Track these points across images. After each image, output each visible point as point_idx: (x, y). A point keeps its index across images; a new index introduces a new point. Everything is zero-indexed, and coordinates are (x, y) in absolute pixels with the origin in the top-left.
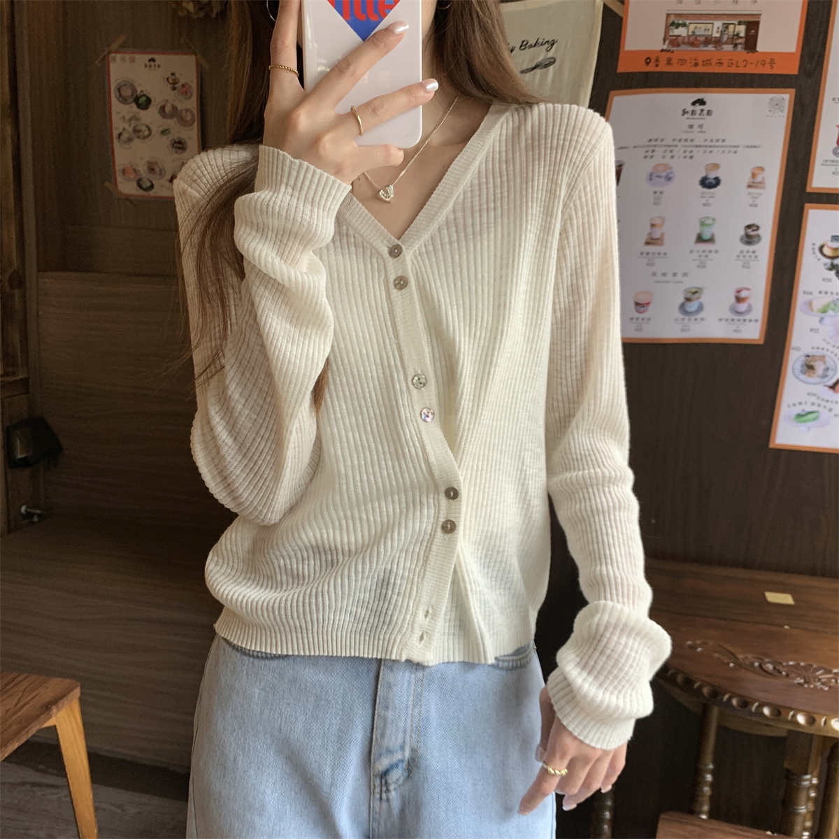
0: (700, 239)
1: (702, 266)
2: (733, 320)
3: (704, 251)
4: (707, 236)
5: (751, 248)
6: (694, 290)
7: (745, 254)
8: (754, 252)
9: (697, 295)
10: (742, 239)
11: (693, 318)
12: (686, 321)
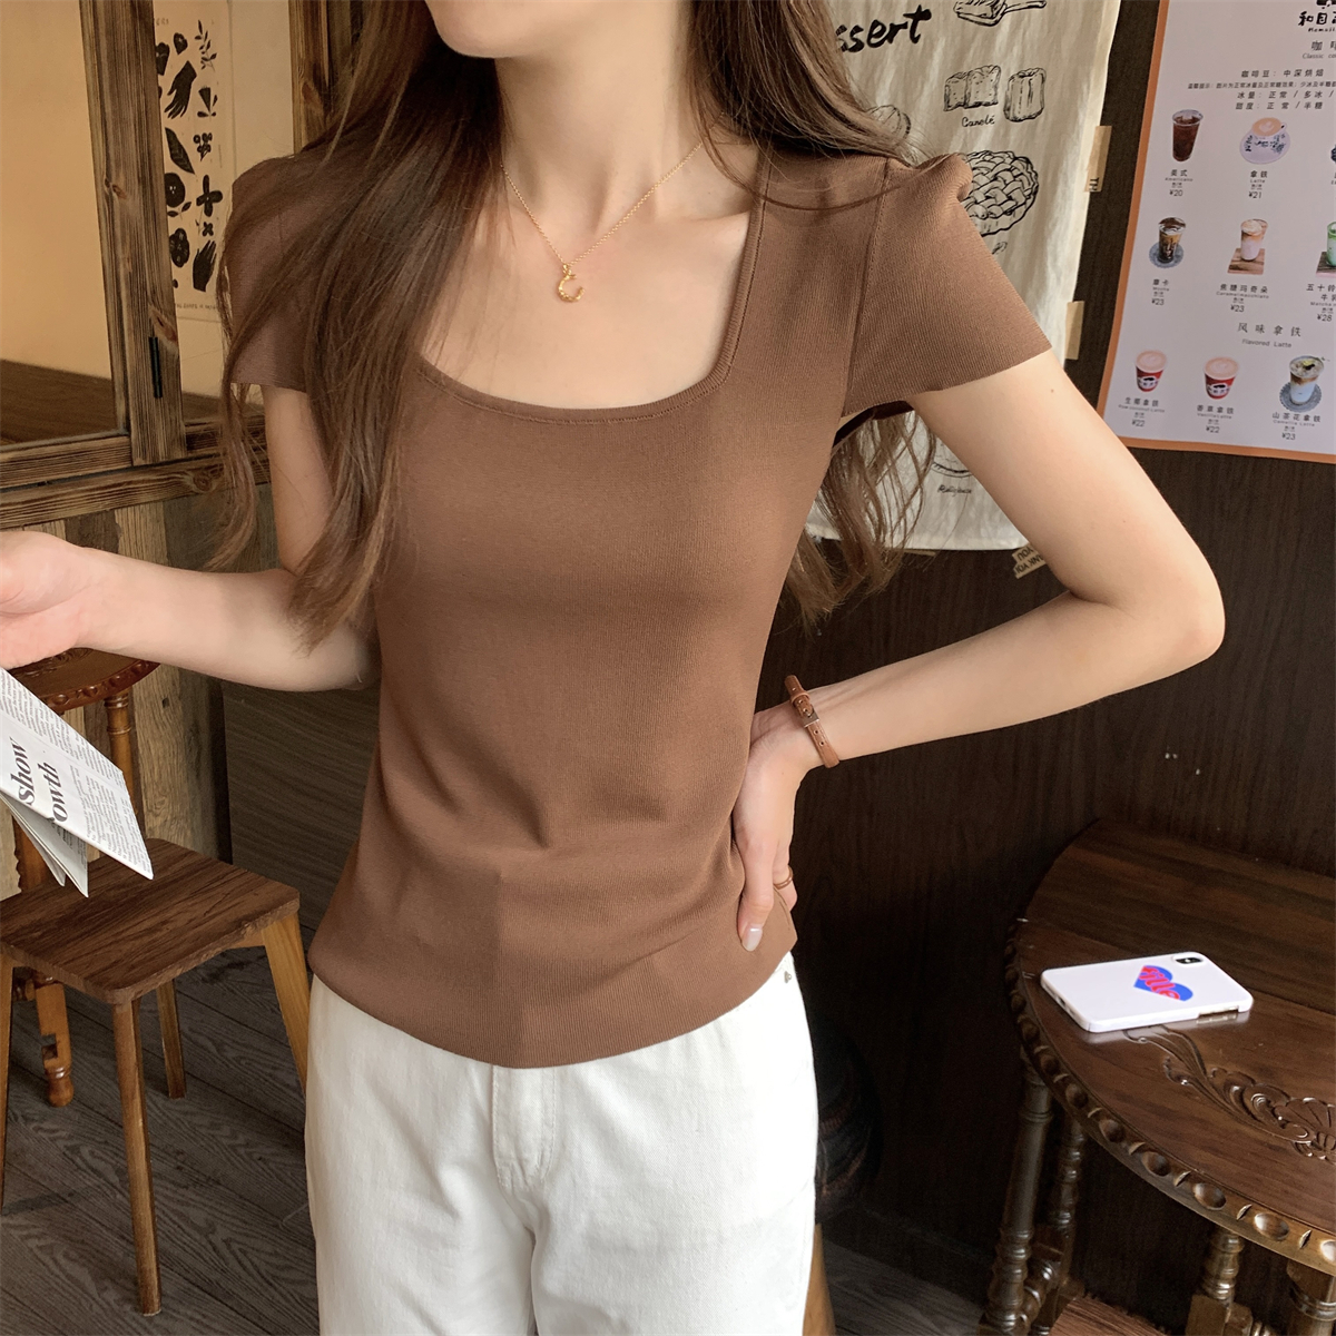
0: (1325, 264)
1: (1326, 316)
3: (1330, 287)
6: (1308, 363)
9: (1312, 372)
11: (1303, 414)
12: (1291, 419)
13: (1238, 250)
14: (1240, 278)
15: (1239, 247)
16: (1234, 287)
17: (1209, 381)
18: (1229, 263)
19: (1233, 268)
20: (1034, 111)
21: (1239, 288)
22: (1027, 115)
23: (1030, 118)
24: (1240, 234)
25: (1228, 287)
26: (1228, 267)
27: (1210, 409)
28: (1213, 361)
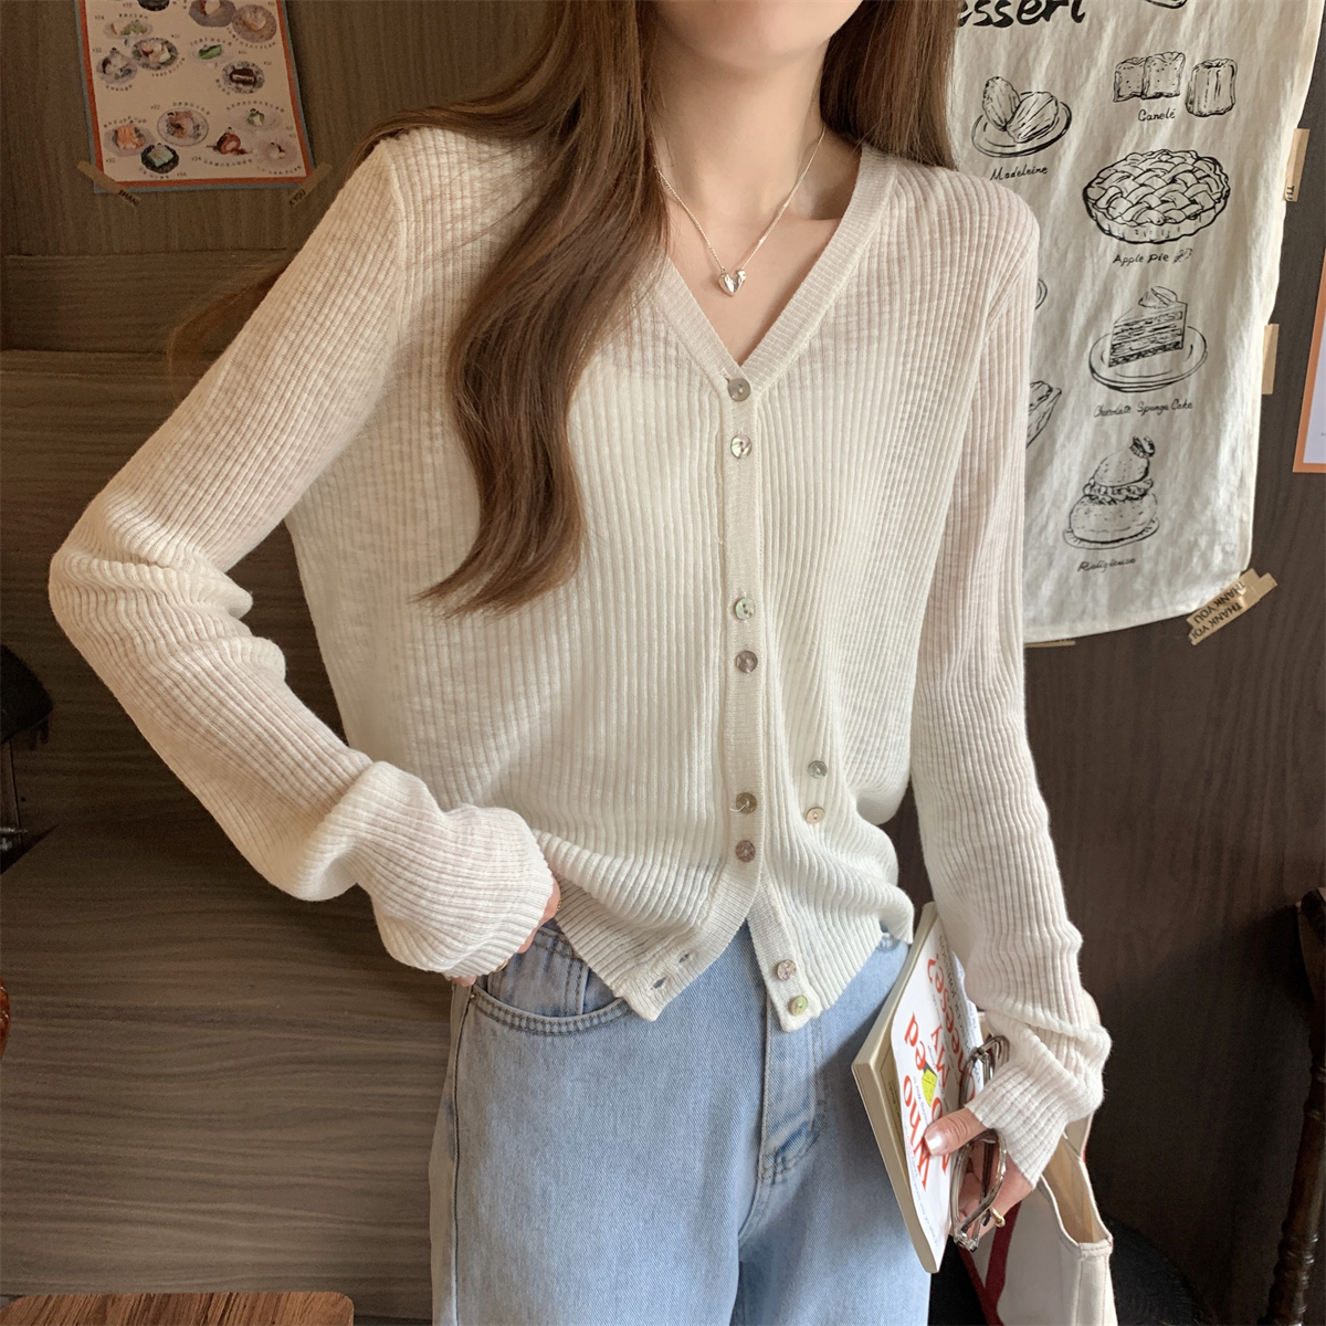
20: (1222, 106)
22: (1214, 110)
23: (1217, 113)
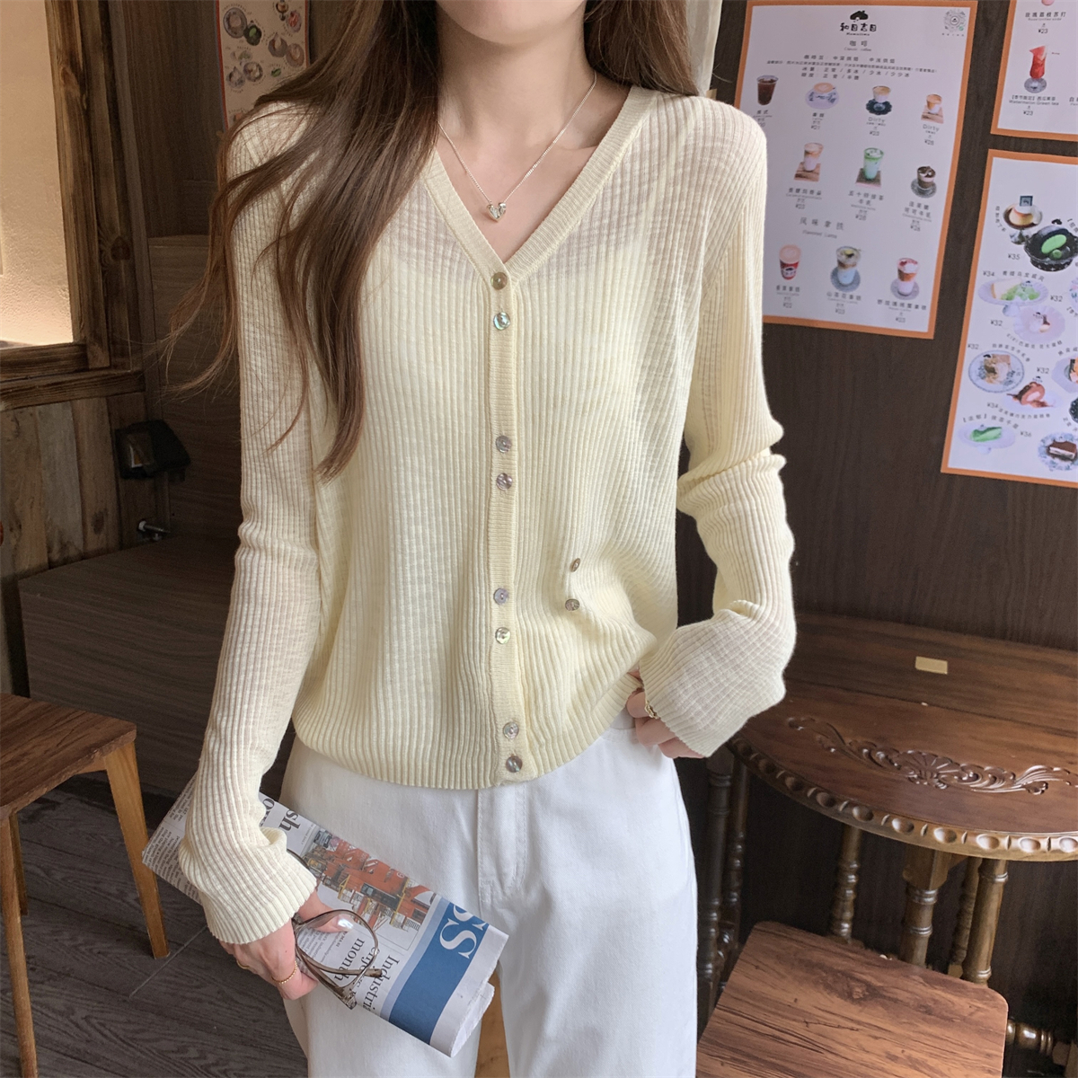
0: (863, 178)
1: (861, 217)
2: (895, 304)
3: (866, 195)
4: (871, 174)
5: (923, 201)
6: (849, 252)
7: (915, 207)
8: (926, 207)
9: (852, 259)
10: (913, 185)
11: (848, 294)
12: (840, 297)
13: (802, 163)
14: (802, 184)
15: (802, 161)
16: (798, 190)
17: (783, 265)
18: (795, 173)
19: (798, 176)
21: (801, 191)
24: (803, 153)
25: (794, 190)
26: (794, 176)
27: (785, 288)
28: (785, 248)
